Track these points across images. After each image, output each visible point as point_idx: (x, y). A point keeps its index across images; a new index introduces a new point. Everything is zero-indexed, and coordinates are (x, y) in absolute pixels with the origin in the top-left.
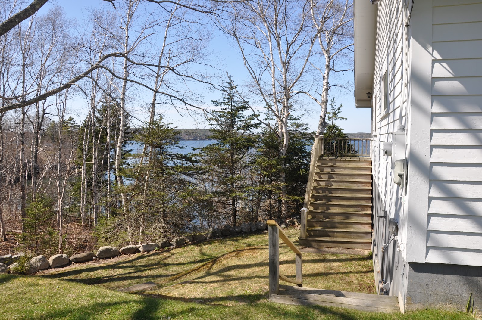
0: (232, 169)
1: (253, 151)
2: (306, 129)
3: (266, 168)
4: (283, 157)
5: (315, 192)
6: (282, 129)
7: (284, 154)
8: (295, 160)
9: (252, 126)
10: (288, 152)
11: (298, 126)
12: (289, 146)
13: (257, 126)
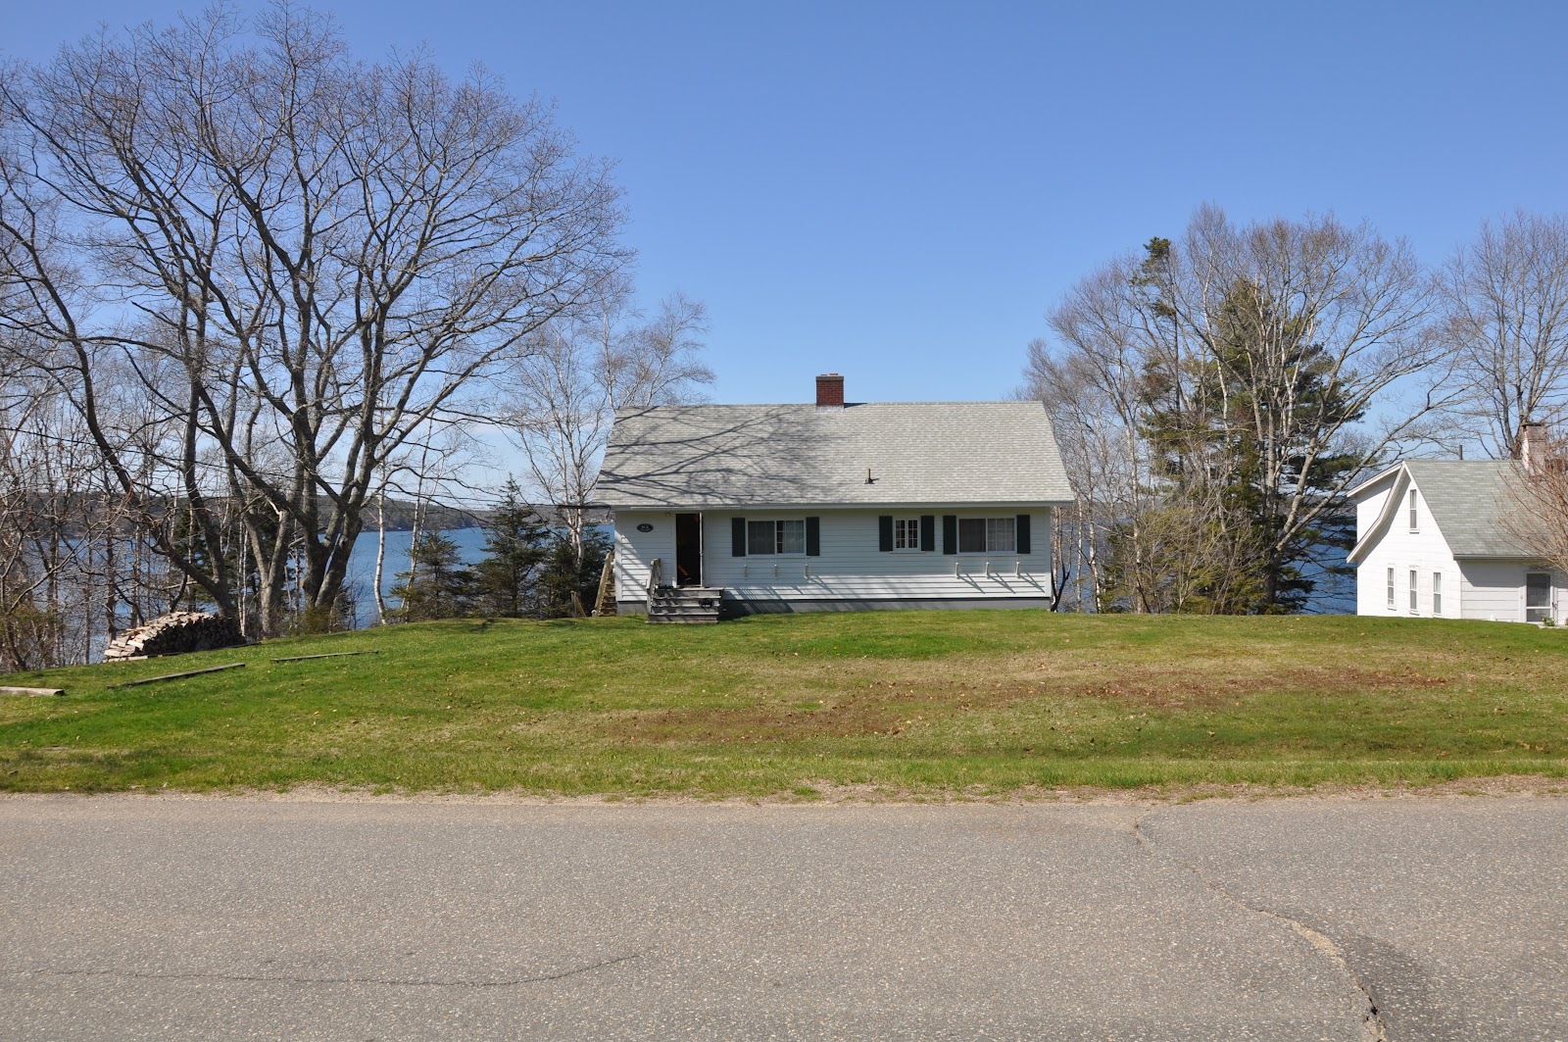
0: (514, 591)
1: (541, 566)
2: (605, 538)
3: (558, 586)
4: (579, 572)
5: (605, 601)
6: (576, 539)
7: (579, 569)
8: (592, 576)
9: (538, 535)
10: (584, 566)
11: (596, 534)
12: (584, 560)
13: (545, 535)
